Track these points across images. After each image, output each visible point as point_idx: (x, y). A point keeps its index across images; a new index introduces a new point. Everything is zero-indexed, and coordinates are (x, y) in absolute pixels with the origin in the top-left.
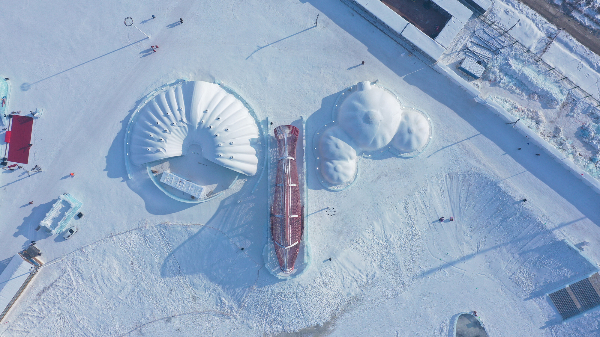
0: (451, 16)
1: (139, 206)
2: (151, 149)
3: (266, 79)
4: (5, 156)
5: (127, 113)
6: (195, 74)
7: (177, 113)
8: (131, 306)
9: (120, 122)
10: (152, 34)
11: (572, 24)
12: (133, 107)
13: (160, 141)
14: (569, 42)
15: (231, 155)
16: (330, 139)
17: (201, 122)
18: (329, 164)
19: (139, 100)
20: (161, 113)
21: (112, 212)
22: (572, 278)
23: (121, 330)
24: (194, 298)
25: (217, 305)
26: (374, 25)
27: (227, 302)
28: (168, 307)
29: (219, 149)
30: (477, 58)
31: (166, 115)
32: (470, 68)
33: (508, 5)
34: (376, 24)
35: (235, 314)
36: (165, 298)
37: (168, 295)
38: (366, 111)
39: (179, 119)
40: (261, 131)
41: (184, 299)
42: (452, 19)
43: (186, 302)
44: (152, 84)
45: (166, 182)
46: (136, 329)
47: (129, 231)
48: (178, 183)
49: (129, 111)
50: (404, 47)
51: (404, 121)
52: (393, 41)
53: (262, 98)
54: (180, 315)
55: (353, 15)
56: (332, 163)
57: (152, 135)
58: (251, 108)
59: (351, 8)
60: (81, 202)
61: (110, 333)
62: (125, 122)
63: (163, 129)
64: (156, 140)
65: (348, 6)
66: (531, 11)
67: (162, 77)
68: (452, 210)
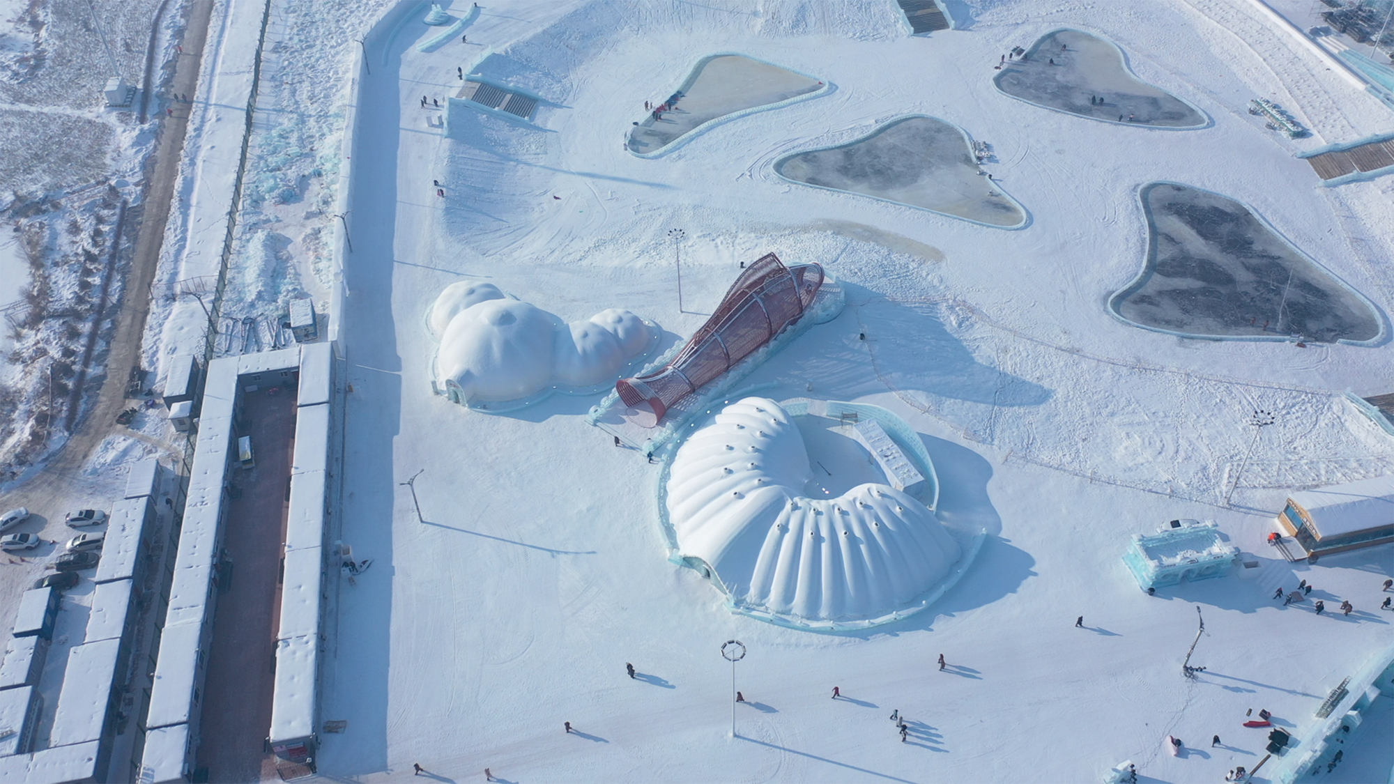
0: (240, 377)
1: (1001, 488)
2: (894, 507)
3: (589, 509)
4: (1269, 756)
5: (905, 636)
6: (704, 604)
7: (793, 526)
8: (1133, 400)
9: (932, 630)
10: (722, 737)
11: (132, 295)
12: (880, 636)
13: (866, 507)
14: (163, 282)
15: (760, 415)
16: (584, 351)
17: (765, 484)
18: (621, 333)
19: (857, 639)
20: (825, 547)
21: (1064, 511)
22: (484, 112)
23: (1177, 381)
24: (1006, 351)
25: (972, 325)
26: (343, 457)
27: (952, 318)
28: (1062, 363)
29: (767, 431)
30: (279, 331)
31: (817, 539)
32: (306, 315)
33: (157, 359)
34: (339, 455)
35: (950, 301)
36: (1059, 376)
37: (1049, 376)
38: (496, 329)
39: (798, 513)
40: (678, 446)
41: (1025, 359)
42: (241, 372)
43: (1024, 354)
44: (806, 646)
45: (914, 471)
46: (1146, 369)
47: (1051, 467)
48: (891, 457)
49: (898, 635)
50: (345, 403)
51: (462, 307)
52: (346, 422)
53: (627, 489)
54: (1049, 346)
55: (352, 494)
56: (616, 330)
57: (873, 527)
58: (660, 485)
59: (341, 503)
60: (1124, 563)
61: (1200, 388)
62: (920, 622)
63: (843, 517)
64: (872, 511)
65: (341, 510)
66: (147, 334)
67: (772, 645)
68: (527, 235)
